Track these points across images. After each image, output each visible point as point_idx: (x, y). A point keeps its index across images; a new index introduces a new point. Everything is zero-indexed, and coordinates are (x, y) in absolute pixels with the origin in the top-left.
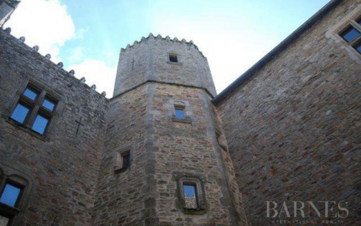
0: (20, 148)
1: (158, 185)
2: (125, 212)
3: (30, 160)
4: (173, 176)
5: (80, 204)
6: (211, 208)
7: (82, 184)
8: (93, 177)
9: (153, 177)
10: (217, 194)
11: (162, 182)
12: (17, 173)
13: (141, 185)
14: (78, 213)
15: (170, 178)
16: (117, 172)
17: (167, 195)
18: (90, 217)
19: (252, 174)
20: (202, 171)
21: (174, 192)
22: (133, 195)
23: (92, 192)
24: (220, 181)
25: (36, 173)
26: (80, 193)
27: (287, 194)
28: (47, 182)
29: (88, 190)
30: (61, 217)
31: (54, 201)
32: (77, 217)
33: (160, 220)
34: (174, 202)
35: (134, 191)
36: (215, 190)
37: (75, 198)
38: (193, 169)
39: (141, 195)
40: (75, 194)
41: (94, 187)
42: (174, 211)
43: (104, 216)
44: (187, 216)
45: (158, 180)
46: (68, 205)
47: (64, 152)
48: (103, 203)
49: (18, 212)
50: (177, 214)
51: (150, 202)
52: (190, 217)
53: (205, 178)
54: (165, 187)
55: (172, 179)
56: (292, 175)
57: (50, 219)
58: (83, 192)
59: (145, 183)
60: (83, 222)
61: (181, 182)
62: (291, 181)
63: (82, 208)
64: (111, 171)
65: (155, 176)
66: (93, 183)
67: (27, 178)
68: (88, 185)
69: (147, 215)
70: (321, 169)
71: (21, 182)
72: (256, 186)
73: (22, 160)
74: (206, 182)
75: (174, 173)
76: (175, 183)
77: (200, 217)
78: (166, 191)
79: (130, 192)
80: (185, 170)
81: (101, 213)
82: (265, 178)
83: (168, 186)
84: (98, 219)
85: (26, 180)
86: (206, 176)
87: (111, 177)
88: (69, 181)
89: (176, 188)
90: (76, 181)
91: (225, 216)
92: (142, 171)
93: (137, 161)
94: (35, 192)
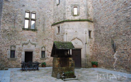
0: (32, 4)
1: (66, 9)
2: (59, 16)
3: (35, 7)
4: (71, 6)
5: (49, 15)
6: (81, 14)
7: (49, 9)
8: (52, 7)
9: (65, 7)
10: (83, 10)
11: (67, 8)
12: (33, 11)
13: (62, 9)
14: (49, 17)
15: (70, 6)
16: (57, 5)
17: (69, 12)
18: (53, 18)
19: (96, 2)
20: (79, 3)
21: (71, 10)
22: (61, 12)
23: (52, 11)
24: (84, 5)
25: (37, 10)
26: (49, 12)
27: (102, 10)
28: (41, 11)
29: (51, 11)
30: (46, 19)
31: (43, 16)
32: (49, 18)
33: (67, 19)
34: (70, 13)
35: (61, 11)
36: (83, 9)
37: (48, 14)
38: (77, 2)
39: (63, 12)
40: (48, 12)
41: (53, 9)
42: (70, 16)
43: (56, 17)
44: (74, 17)
45: (67, 7)
46: (47, 16)
47: (43, 2)
48: (55, 14)
49: (36, 20)
50: (71, 16)
51: (65, 14)
52: (75, 17)
53: (80, 5)
54: (68, 9)
55: (71, 7)
56: (104, 4)
57: (43, 20)
58: (50, 12)
59: (63, 8)
60: (51, 19)
61: (73, 7)
62: (103, 6)
63: (50, 16)
64: (56, 5)
65: (66, 6)
66: (52, 8)
67: (35, 11)
68: (51, 9)
69: (64, 17)
70: (111, 3)
71: (35, 13)
72: (96, 6)
73: (33, 7)
74: (80, 6)
75: (71, 5)
76: (71, 8)
77: (77, 17)
78: (68, 11)
79: (60, 11)
80: (74, 3)
81: (55, 17)
82: (98, 4)
83: (69, 9)
84: (54, 18)
85: (35, 12)
86: (81, 4)
87: (56, 6)
88: (46, 10)
89: (71, 9)
90: (47, 9)
91: (84, 16)
92: (63, 5)
93: (61, 2)
94: (38, 14)
